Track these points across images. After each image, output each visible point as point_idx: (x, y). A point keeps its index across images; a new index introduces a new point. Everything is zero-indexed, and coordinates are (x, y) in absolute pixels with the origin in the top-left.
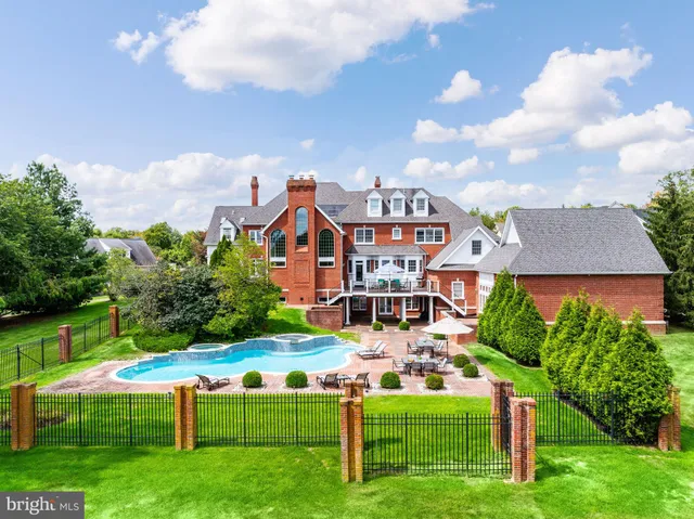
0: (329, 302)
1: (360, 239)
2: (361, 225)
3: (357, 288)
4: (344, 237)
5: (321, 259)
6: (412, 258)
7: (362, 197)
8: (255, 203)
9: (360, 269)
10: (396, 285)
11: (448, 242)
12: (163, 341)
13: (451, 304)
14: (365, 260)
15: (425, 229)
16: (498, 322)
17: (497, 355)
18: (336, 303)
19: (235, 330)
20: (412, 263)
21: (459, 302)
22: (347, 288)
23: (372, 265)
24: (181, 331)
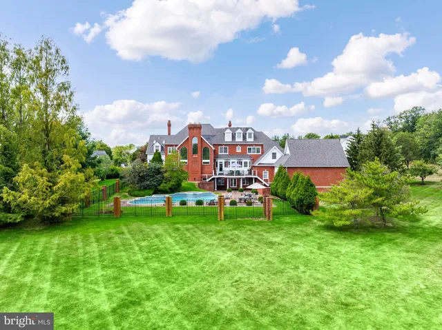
0: (207, 180)
1: (221, 152)
2: (222, 145)
3: (220, 174)
4: (214, 150)
5: (204, 161)
6: (246, 161)
7: (222, 131)
8: (169, 134)
9: (221, 165)
10: (238, 173)
11: (263, 153)
12: (142, 193)
13: (262, 181)
14: (223, 161)
15: (252, 147)
16: (277, 186)
17: (276, 198)
18: (210, 180)
19: (170, 189)
20: (246, 163)
21: (266, 181)
22: (215, 174)
23: (227, 164)
24: (149, 189)
